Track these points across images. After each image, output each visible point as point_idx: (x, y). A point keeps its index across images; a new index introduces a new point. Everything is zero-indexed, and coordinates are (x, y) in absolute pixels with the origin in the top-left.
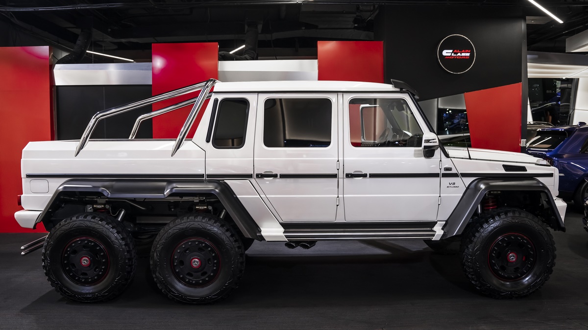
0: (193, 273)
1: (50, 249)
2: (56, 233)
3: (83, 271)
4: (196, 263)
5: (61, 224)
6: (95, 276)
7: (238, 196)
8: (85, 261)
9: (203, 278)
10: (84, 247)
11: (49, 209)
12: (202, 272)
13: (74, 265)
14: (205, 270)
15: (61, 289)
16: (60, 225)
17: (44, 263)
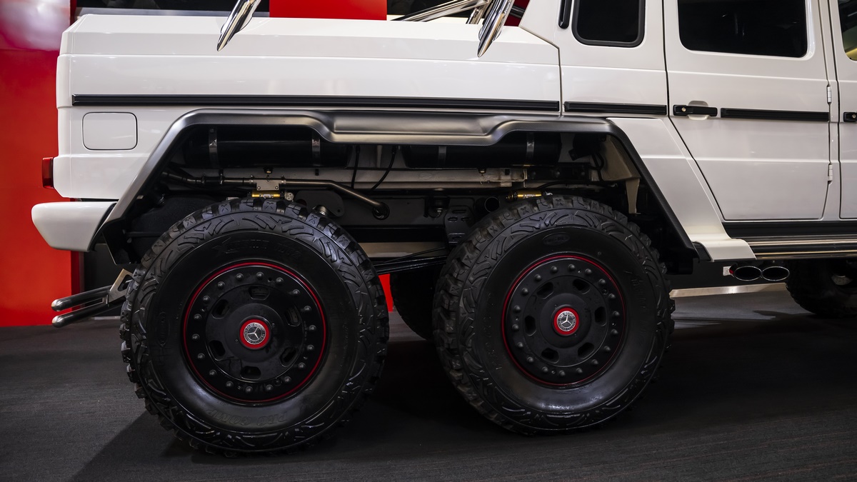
0: (558, 350)
1: (148, 300)
2: (167, 252)
3: (245, 364)
4: (566, 320)
5: (185, 224)
6: (284, 375)
7: (642, 157)
8: (255, 331)
9: (585, 359)
10: (251, 290)
11: (139, 193)
12: (581, 344)
13: (218, 348)
14: (587, 339)
15: (181, 420)
16: (181, 227)
17: (129, 344)
